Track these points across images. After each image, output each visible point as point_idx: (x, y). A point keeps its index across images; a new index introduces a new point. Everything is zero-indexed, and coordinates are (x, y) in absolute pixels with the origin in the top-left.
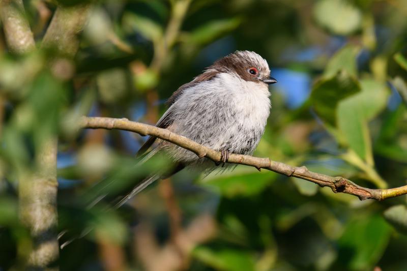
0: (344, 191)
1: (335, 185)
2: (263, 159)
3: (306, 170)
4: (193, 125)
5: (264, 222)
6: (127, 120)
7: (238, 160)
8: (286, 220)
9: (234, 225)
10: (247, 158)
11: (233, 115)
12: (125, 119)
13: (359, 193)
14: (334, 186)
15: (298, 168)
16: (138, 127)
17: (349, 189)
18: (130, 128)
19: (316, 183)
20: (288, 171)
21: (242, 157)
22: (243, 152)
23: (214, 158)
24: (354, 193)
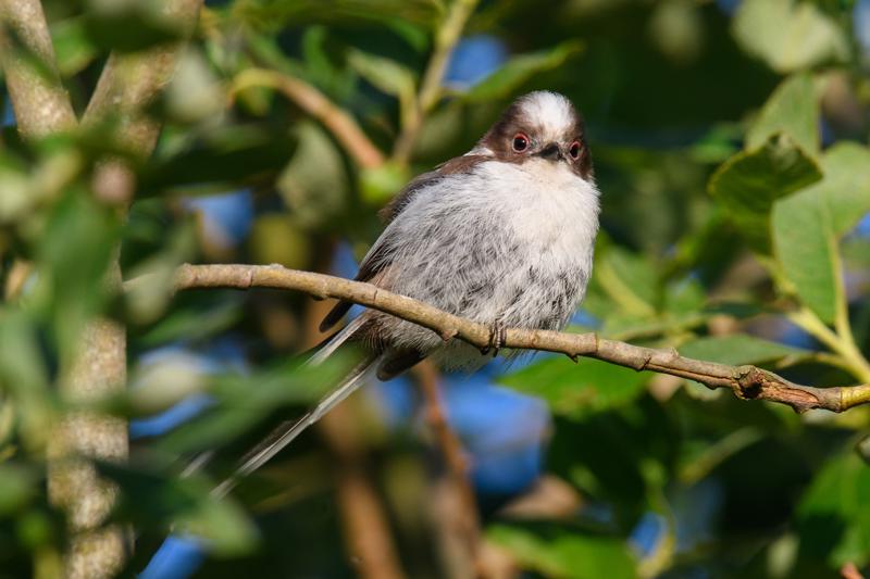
0: (761, 396)
1: (740, 385)
2: (581, 336)
3: (674, 356)
6: (281, 266)
7: (527, 342)
11: (514, 249)
13: (793, 398)
14: (738, 387)
15: (656, 351)
16: (305, 281)
17: (770, 391)
18: (288, 283)
20: (636, 358)
21: (536, 336)
23: (475, 340)
24: (782, 398)
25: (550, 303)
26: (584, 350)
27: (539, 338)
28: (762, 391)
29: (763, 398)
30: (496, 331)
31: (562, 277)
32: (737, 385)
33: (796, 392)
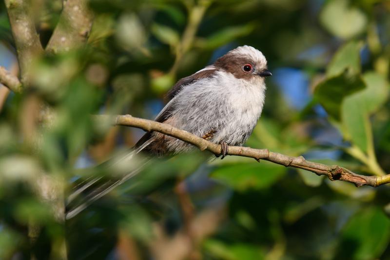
4: (195, 119)
7: (237, 152)
10: (246, 150)
11: (232, 112)
12: (129, 115)
13: (355, 180)
19: (313, 172)
21: (242, 149)
23: (214, 151)
24: (350, 180)
26: (263, 157)
27: (243, 151)
28: (341, 177)
29: (342, 180)
30: (224, 147)
32: (330, 174)
33: (356, 178)
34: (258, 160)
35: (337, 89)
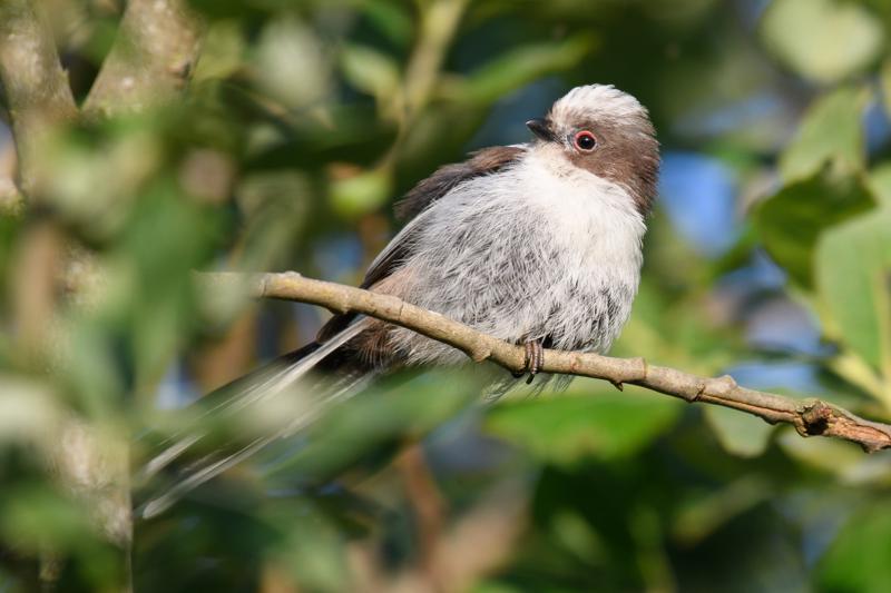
0: (826, 432)
1: (804, 420)
2: (628, 361)
3: (731, 386)
4: (462, 275)
5: (645, 525)
6: (298, 275)
7: (567, 366)
8: (697, 517)
9: (574, 534)
10: (588, 359)
11: (555, 256)
12: (292, 273)
13: (863, 436)
14: (801, 422)
15: (713, 380)
16: (325, 292)
17: (837, 427)
18: (306, 294)
19: (757, 414)
20: (689, 388)
21: (577, 358)
22: (579, 346)
23: (508, 363)
24: (850, 436)
25: (590, 322)
26: (631, 377)
27: (580, 361)
28: (827, 427)
29: (828, 435)
30: (533, 353)
31: (605, 292)
32: (800, 420)
33: (865, 430)
34: (618, 385)
35: (806, 211)
